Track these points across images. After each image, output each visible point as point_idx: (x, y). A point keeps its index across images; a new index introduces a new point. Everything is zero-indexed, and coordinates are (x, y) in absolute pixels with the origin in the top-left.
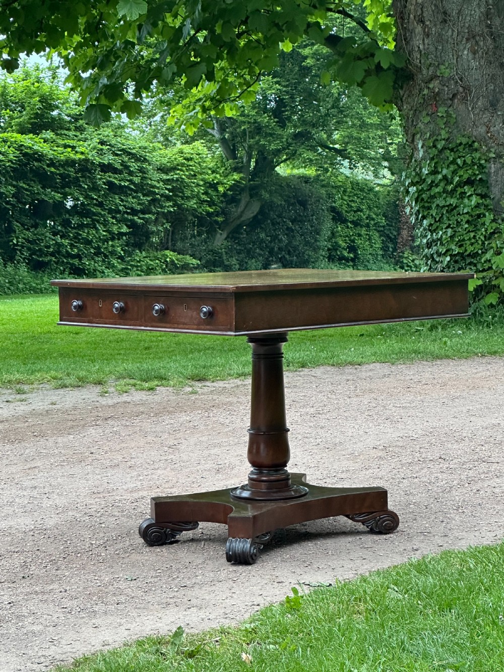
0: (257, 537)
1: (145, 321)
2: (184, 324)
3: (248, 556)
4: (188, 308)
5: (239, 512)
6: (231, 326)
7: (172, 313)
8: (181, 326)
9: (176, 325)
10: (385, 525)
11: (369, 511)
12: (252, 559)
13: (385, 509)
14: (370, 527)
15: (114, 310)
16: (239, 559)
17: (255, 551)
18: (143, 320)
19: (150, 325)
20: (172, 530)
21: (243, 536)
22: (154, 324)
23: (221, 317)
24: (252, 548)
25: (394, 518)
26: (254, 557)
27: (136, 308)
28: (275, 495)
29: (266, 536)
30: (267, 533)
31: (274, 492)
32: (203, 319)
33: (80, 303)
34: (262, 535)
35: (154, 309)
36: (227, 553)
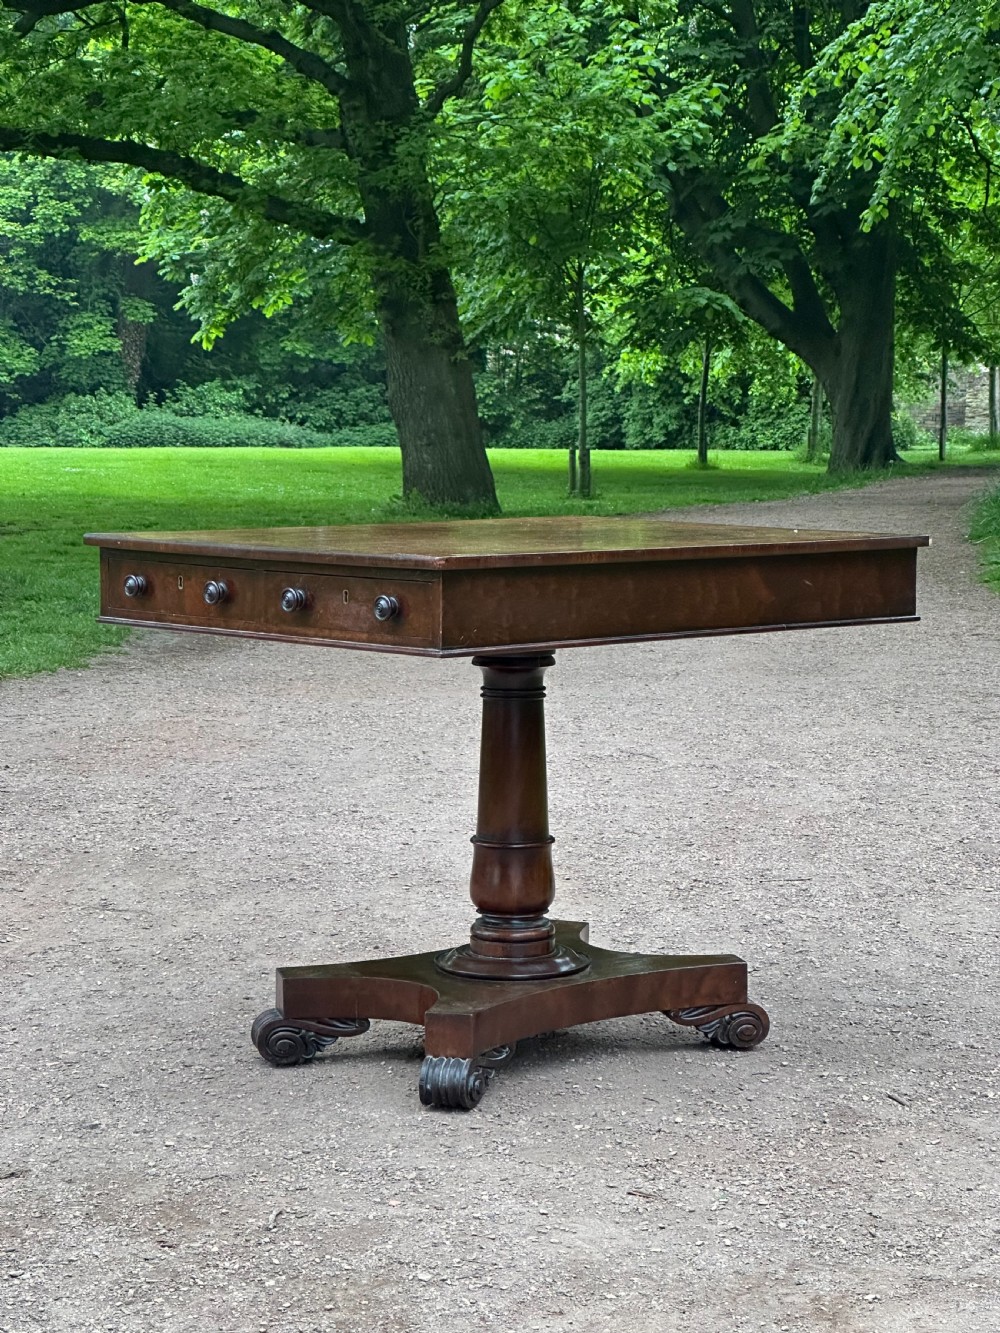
0: (484, 1055)
1: (267, 621)
2: (342, 629)
3: (462, 1093)
4: (352, 598)
5: (448, 1003)
6: (435, 635)
7: (319, 608)
8: (336, 633)
9: (327, 632)
10: (742, 1032)
11: (710, 1003)
12: (472, 1099)
13: (741, 1001)
14: (710, 1036)
15: (207, 596)
16: (445, 1100)
17: (477, 1083)
18: (262, 619)
19: (275, 628)
20: (318, 1033)
21: (454, 1053)
22: (285, 628)
23: (416, 619)
24: (472, 1079)
25: (758, 1018)
26: (474, 1095)
27: (249, 595)
28: (523, 968)
29: (501, 1053)
30: (504, 1047)
31: (521, 964)
32: (381, 622)
33: (140, 580)
34: (494, 1050)
35: (284, 597)
36: (421, 1087)
